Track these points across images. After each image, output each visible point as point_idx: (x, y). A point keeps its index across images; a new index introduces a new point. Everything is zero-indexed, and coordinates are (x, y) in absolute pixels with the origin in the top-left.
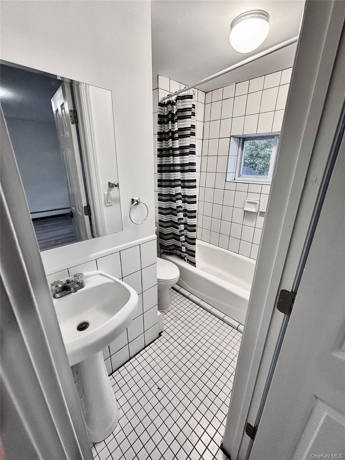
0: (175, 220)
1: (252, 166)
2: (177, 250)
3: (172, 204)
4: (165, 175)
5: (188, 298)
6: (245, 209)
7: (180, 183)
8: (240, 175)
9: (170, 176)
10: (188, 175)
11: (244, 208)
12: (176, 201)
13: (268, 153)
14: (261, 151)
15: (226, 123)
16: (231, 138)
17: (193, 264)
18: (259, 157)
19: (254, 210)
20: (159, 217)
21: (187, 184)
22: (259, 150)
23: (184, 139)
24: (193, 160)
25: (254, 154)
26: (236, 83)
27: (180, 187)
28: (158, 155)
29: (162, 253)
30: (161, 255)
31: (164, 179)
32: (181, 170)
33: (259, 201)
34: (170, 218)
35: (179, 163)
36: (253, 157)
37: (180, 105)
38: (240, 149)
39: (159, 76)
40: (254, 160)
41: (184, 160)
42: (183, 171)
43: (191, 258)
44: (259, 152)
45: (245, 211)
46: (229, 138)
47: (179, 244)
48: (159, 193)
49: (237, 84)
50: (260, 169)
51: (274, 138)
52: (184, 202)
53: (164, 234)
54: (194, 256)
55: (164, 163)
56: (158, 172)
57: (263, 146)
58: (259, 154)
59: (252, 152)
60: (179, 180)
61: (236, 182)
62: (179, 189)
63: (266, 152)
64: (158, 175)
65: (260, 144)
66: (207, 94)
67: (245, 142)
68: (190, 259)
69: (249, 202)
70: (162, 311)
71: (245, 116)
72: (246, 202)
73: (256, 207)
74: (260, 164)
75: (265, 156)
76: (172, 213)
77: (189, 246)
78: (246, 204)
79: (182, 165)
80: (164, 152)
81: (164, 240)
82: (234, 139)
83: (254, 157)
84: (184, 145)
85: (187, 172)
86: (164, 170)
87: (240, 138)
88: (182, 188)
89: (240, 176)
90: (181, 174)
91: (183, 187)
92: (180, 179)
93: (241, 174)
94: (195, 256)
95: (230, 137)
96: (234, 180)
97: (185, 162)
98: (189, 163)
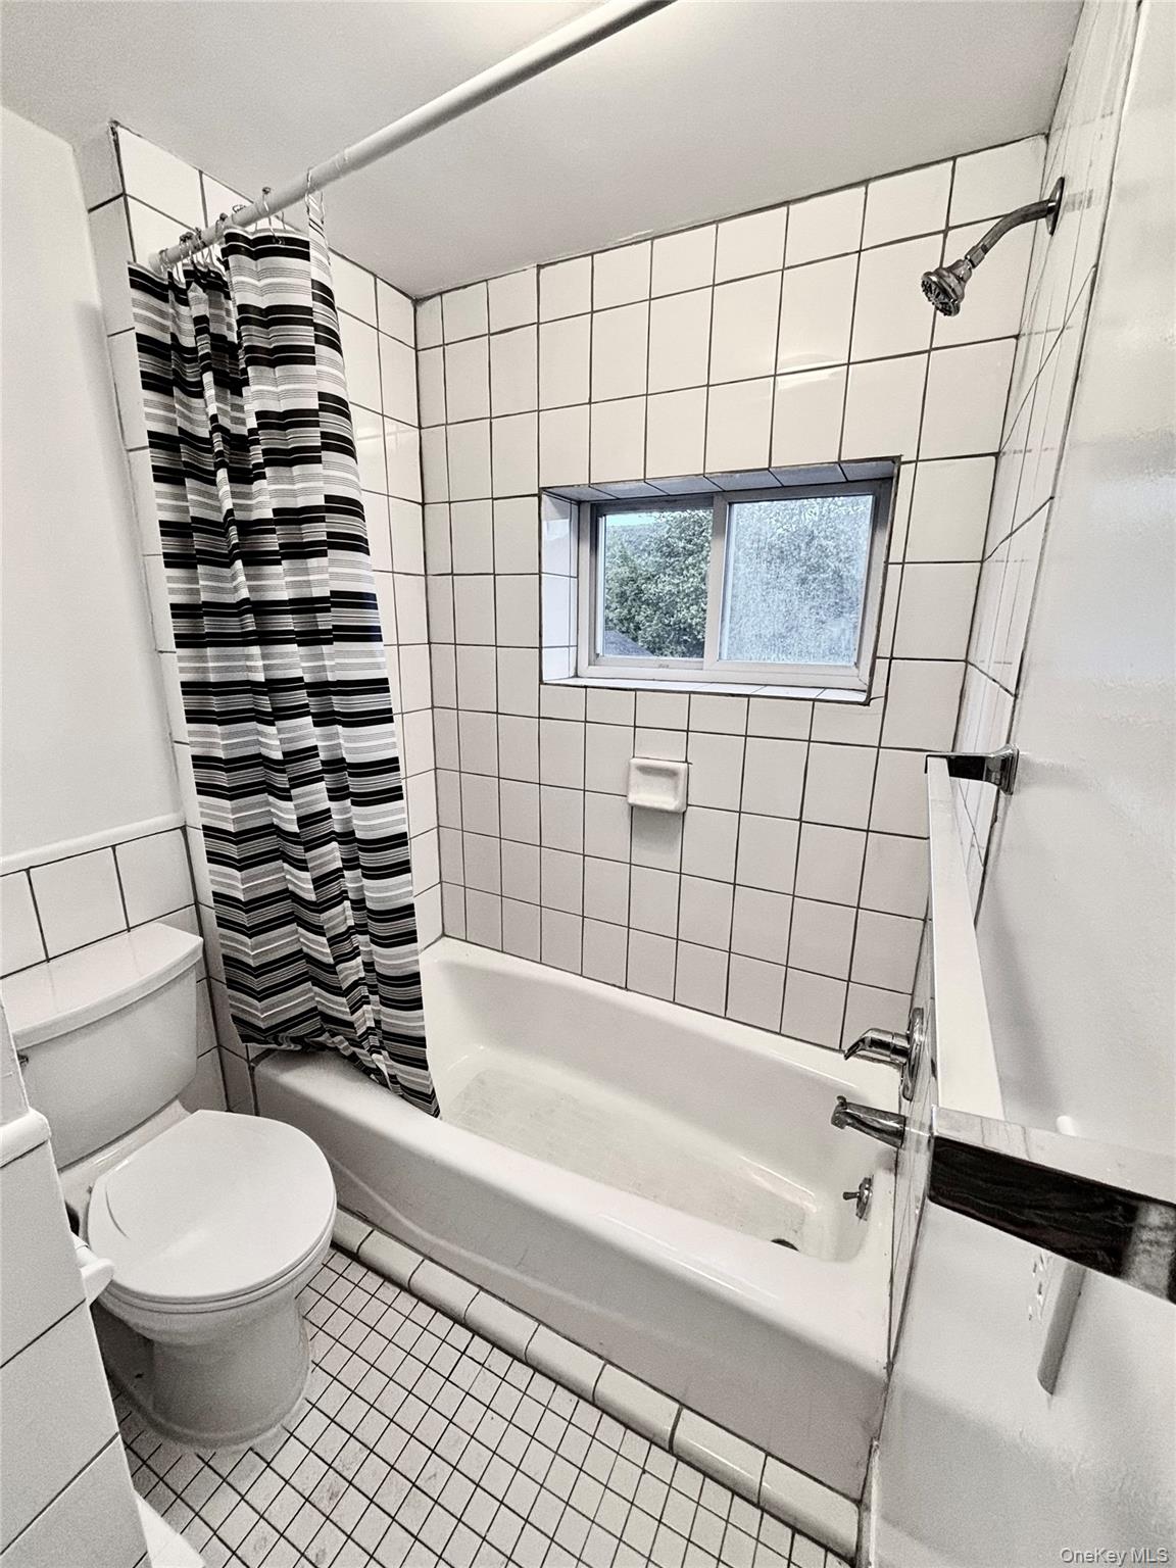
0: (301, 888)
1: (628, 628)
2: (334, 1035)
3: (275, 806)
4: (217, 658)
5: (406, 1288)
6: (634, 798)
7: (302, 697)
8: (598, 655)
9: (248, 663)
10: (340, 654)
11: (627, 792)
12: (294, 792)
13: (667, 588)
14: (646, 583)
15: (515, 435)
16: (544, 497)
17: (425, 1100)
18: (643, 603)
19: (670, 802)
20: (212, 881)
21: (338, 703)
22: (640, 581)
23: (297, 470)
24: (357, 578)
25: (628, 592)
26: (539, 267)
27: (309, 719)
28: (166, 555)
29: (259, 1058)
30: (252, 1069)
31: (212, 678)
32: (298, 634)
33: (686, 761)
34: (277, 880)
35: (285, 595)
36: (626, 601)
37: (251, 285)
38: (586, 548)
39: (119, 130)
40: (629, 611)
41: (311, 578)
42: (311, 638)
43: (407, 1074)
44: (643, 587)
45: (632, 807)
46: (536, 498)
47: (339, 1007)
48: (198, 751)
49: (542, 271)
50: (650, 638)
51: (712, 505)
52: (336, 794)
53: (249, 966)
54: (423, 1064)
55: (204, 597)
56: (178, 645)
57: (650, 570)
58: (641, 591)
59: (621, 586)
60: (296, 683)
61: (586, 687)
62: (300, 727)
63: (660, 586)
64: (180, 659)
65: (643, 563)
66: (422, 309)
67: (602, 521)
68: (406, 1080)
69: (644, 770)
70: (245, 1446)
71: (590, 403)
72: (633, 768)
73: (676, 788)
74: (648, 621)
75: (660, 597)
76: (283, 852)
77: (391, 1017)
78: (635, 776)
79: (305, 606)
80: (199, 541)
81: (251, 1000)
82: (555, 505)
83: (629, 603)
84: (300, 502)
85: (329, 642)
86: (209, 635)
87: (579, 503)
88: (316, 724)
89: (594, 659)
90: (303, 650)
91: (324, 719)
92: (301, 679)
93: (598, 652)
94: (425, 1061)
95: (537, 492)
96: (576, 676)
97: (317, 592)
98: (334, 594)
